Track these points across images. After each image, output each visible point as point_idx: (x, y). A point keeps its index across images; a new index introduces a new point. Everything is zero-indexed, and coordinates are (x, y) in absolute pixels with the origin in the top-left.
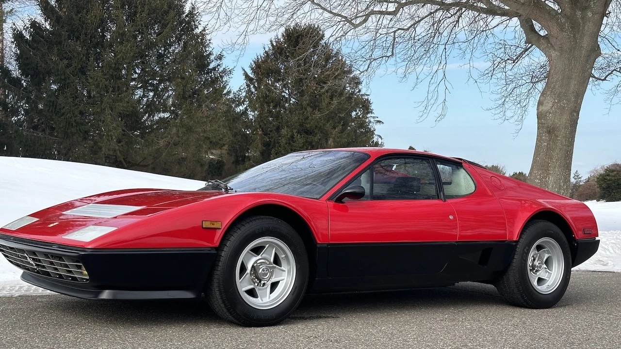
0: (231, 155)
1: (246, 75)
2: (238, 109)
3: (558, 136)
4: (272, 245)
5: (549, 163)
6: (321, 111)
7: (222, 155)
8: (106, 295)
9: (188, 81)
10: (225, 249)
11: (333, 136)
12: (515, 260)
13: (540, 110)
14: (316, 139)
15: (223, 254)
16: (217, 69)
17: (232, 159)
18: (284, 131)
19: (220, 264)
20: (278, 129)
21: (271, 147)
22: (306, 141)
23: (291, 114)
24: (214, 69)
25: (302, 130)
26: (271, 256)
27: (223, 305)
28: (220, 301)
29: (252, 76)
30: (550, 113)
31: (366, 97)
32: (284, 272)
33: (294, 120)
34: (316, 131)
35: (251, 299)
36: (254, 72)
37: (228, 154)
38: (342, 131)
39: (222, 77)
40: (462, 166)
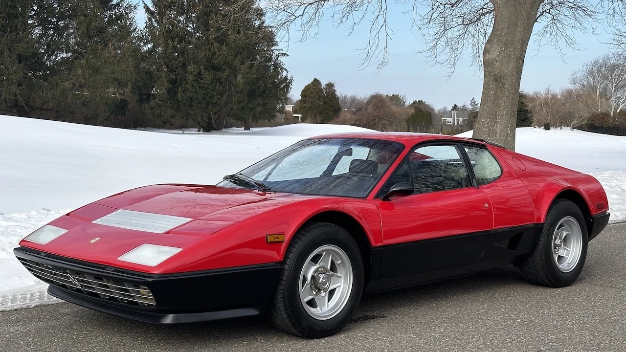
0: (135, 94)
1: (147, 9)
2: (147, 47)
3: (505, 85)
4: (328, 252)
5: (497, 112)
6: (228, 46)
7: (125, 94)
8: (169, 319)
9: (91, 19)
10: (288, 261)
11: (242, 72)
12: (540, 242)
13: (487, 58)
14: (224, 75)
15: (286, 267)
16: (121, 5)
17: (136, 97)
18: (191, 68)
19: (284, 278)
20: (184, 66)
21: (178, 84)
22: (215, 78)
23: (198, 50)
24: (118, 5)
25: (209, 67)
26: (328, 263)
27: (287, 320)
28: (285, 316)
29: (152, 9)
30: (497, 61)
31: (270, 29)
32: (340, 278)
33: (200, 56)
34: (224, 67)
35: (312, 309)
36: (156, 5)
37: (131, 92)
38: (251, 66)
39: (127, 14)
40: (487, 149)
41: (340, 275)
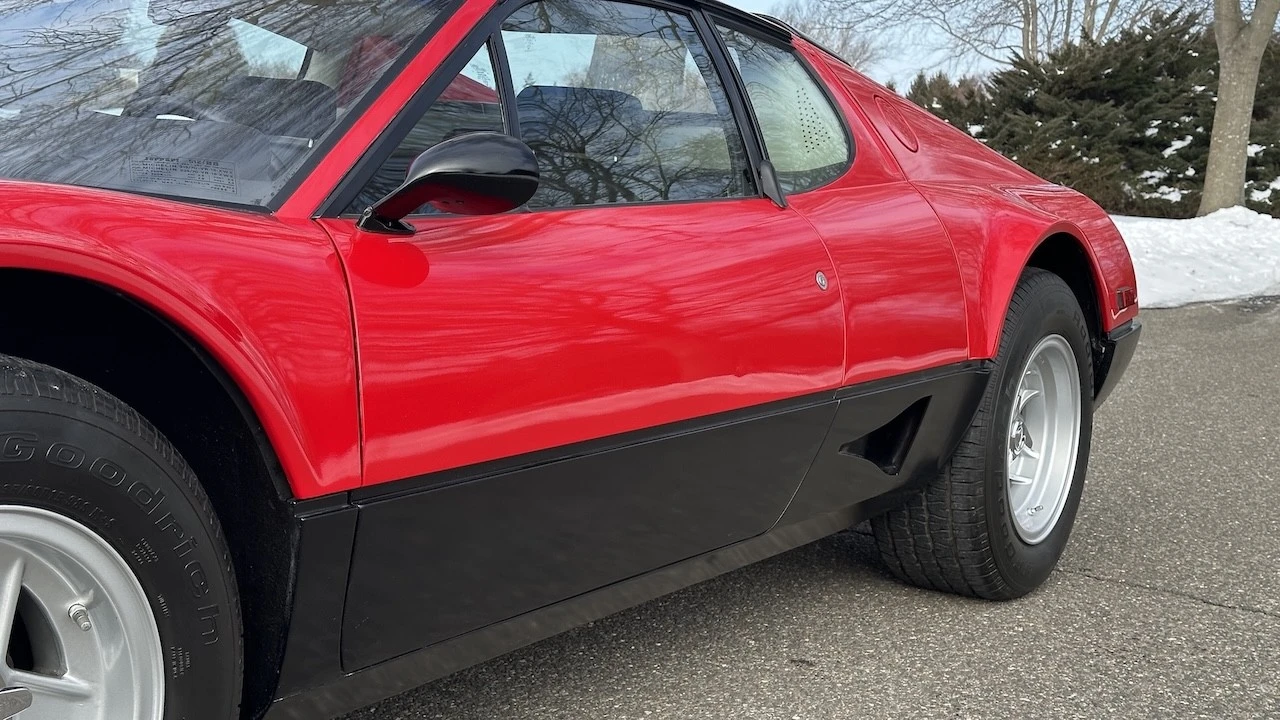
32: (79, 705)
40: (791, 50)
41: (82, 685)
